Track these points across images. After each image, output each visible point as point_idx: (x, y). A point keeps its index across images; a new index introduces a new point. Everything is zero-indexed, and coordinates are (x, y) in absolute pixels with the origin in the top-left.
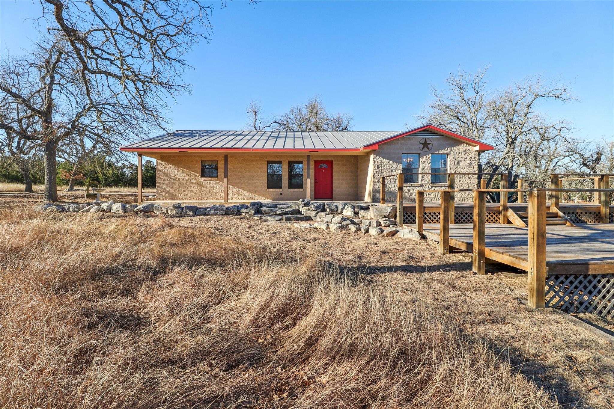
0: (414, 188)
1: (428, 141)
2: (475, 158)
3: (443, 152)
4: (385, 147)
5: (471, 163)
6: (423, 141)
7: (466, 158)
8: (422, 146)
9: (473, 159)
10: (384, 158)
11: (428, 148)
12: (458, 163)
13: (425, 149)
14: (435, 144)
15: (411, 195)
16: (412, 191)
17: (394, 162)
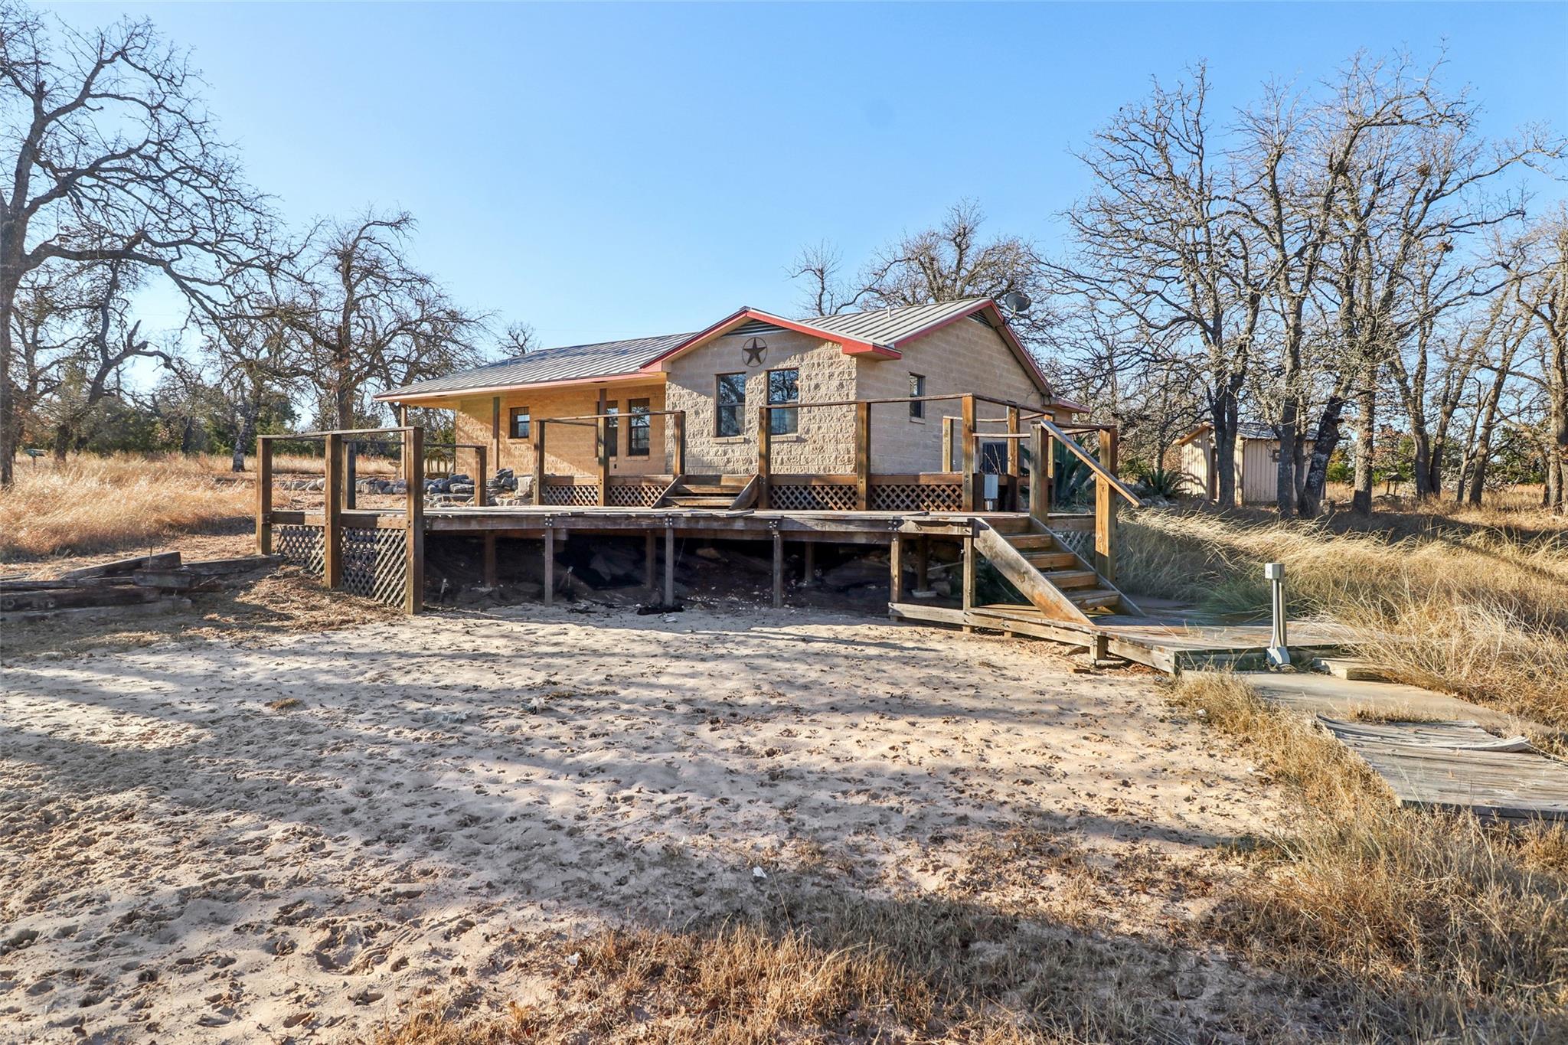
0: (735, 447)
1: (760, 345)
2: (850, 373)
3: (787, 364)
4: (686, 363)
5: (841, 385)
6: (750, 345)
7: (831, 375)
8: (747, 356)
9: (846, 376)
10: (684, 387)
11: (759, 359)
12: (817, 386)
13: (754, 362)
14: (772, 347)
15: (728, 461)
16: (730, 454)
17: (700, 394)
